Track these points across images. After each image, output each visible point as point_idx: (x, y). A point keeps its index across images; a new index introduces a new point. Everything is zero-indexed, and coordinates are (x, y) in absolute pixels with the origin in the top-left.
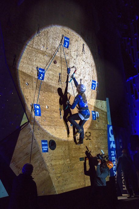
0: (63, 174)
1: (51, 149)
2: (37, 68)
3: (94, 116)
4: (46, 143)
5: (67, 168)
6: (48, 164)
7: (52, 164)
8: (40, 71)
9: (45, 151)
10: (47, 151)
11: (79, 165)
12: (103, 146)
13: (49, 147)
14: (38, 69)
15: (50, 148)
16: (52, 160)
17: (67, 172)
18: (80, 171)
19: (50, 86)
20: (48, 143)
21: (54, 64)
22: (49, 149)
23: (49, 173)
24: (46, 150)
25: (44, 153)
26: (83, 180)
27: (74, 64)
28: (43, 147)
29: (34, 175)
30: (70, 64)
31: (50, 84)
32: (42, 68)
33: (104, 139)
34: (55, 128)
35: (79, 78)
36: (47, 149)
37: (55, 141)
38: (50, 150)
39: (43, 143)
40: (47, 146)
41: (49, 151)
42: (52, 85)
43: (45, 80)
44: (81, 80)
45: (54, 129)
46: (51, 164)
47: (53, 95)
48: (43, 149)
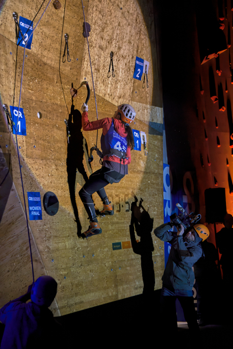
0: (72, 271)
1: (48, 213)
2: (15, 15)
3: (137, 142)
4: (37, 199)
5: (82, 256)
6: (41, 247)
7: (50, 247)
8: (22, 24)
9: (34, 218)
10: (40, 217)
11: (105, 250)
12: (154, 211)
13: (43, 207)
14: (18, 20)
15: (45, 209)
16: (50, 237)
17: (81, 265)
18: (107, 265)
19: (45, 64)
20: (42, 199)
21: (54, 10)
22: (44, 212)
23: (43, 268)
24: (38, 214)
25: (34, 221)
26: (113, 285)
27: (98, 12)
28: (31, 208)
29: (9, 271)
30: (89, 12)
31: (45, 60)
32: (27, 17)
33: (156, 195)
34: (56, 166)
35: (107, 50)
36: (40, 212)
37: (57, 195)
38: (47, 215)
39: (31, 199)
40: (40, 206)
41: (43, 217)
42: (49, 62)
43: (34, 48)
44: (112, 54)
45: (54, 167)
46: (48, 247)
47: (51, 88)
48: (30, 211)
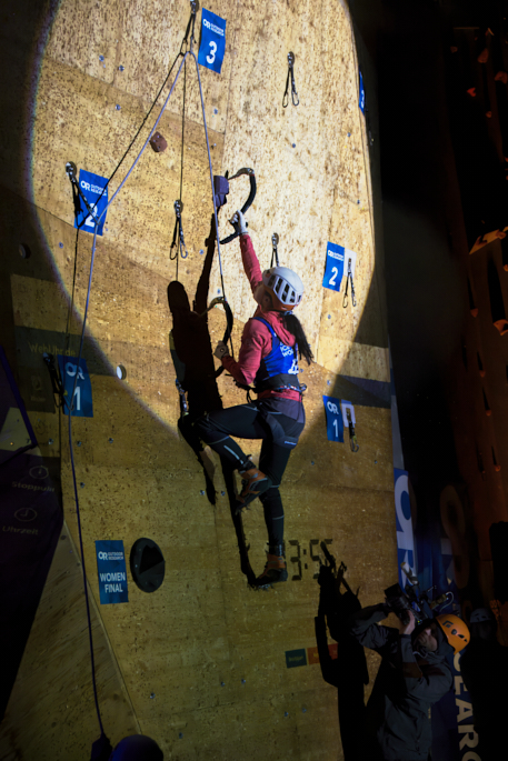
0: (197, 718)
1: (140, 586)
2: (71, 168)
3: (335, 423)
4: (118, 556)
5: (218, 683)
6: (126, 666)
7: (147, 665)
8: (85, 186)
9: (112, 598)
10: (123, 597)
11: (270, 667)
12: (377, 575)
13: (130, 574)
14: (78, 176)
15: (135, 579)
16: (146, 642)
17: (217, 705)
18: (274, 702)
19: (133, 264)
20: (128, 557)
21: (150, 153)
22: (132, 585)
23: (130, 714)
24: (118, 589)
25: (109, 606)
26: (291, 751)
27: (245, 155)
28: (103, 577)
29: (54, 724)
30: (226, 154)
31: (132, 256)
32: (95, 170)
33: (380, 539)
34: (158, 480)
35: (265, 231)
36: (124, 584)
37: (160, 545)
38: (138, 590)
39: (104, 556)
40: (124, 571)
41: (131, 596)
42: (141, 260)
43: (110, 234)
44: (276, 238)
45: (153, 483)
46: (142, 665)
47: (145, 313)
48: (102, 584)
